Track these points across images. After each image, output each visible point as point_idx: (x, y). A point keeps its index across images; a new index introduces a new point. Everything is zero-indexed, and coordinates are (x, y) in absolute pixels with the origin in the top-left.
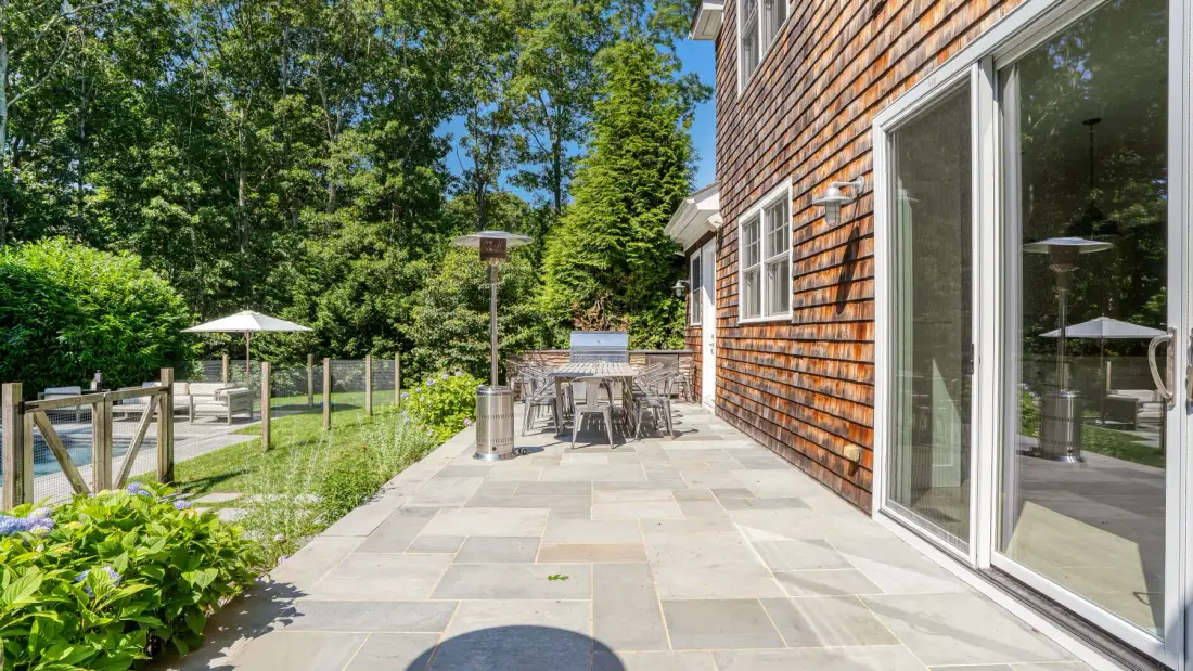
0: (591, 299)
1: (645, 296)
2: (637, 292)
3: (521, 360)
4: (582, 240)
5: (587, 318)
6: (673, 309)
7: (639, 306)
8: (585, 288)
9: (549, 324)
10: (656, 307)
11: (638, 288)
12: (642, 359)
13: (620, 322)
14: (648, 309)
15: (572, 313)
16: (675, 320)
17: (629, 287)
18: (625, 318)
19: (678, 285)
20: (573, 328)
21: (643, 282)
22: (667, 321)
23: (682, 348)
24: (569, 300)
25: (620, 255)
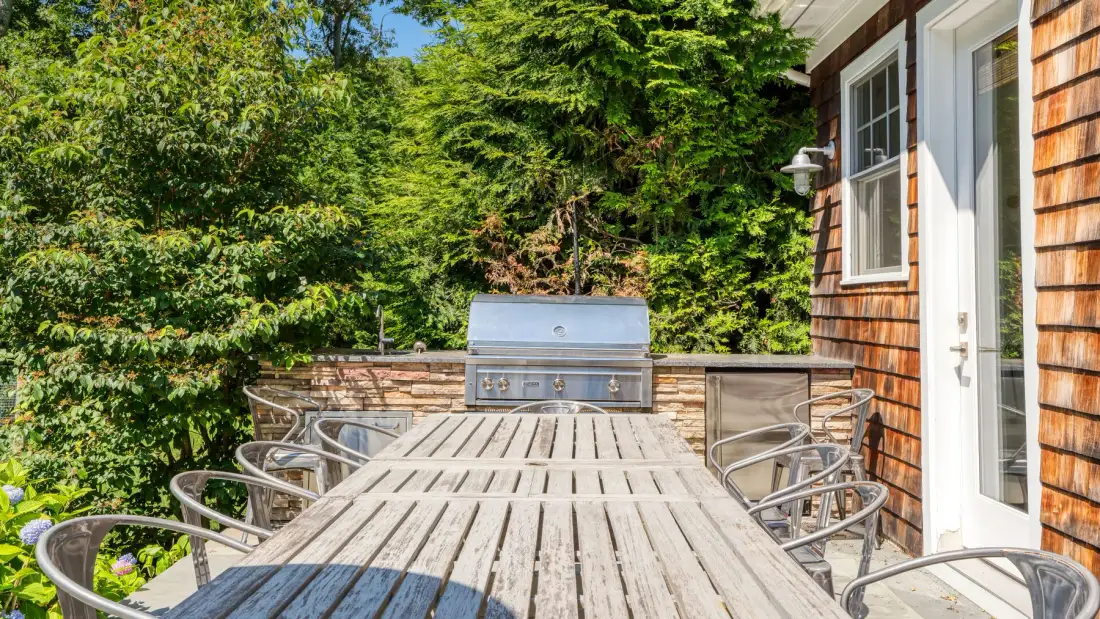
0: (537, 205)
1: (693, 200)
2: (671, 185)
3: (309, 386)
4: (517, 28)
5: (524, 260)
6: (776, 237)
7: (677, 227)
8: (522, 171)
9: (417, 277)
10: (727, 228)
11: (675, 173)
12: (695, 388)
13: (622, 271)
14: (706, 233)
15: (484, 245)
16: (782, 268)
17: (651, 167)
18: (635, 261)
19: (800, 160)
20: (486, 287)
21: (689, 156)
22: (757, 269)
23: (804, 351)
24: (473, 206)
25: (626, 67)
